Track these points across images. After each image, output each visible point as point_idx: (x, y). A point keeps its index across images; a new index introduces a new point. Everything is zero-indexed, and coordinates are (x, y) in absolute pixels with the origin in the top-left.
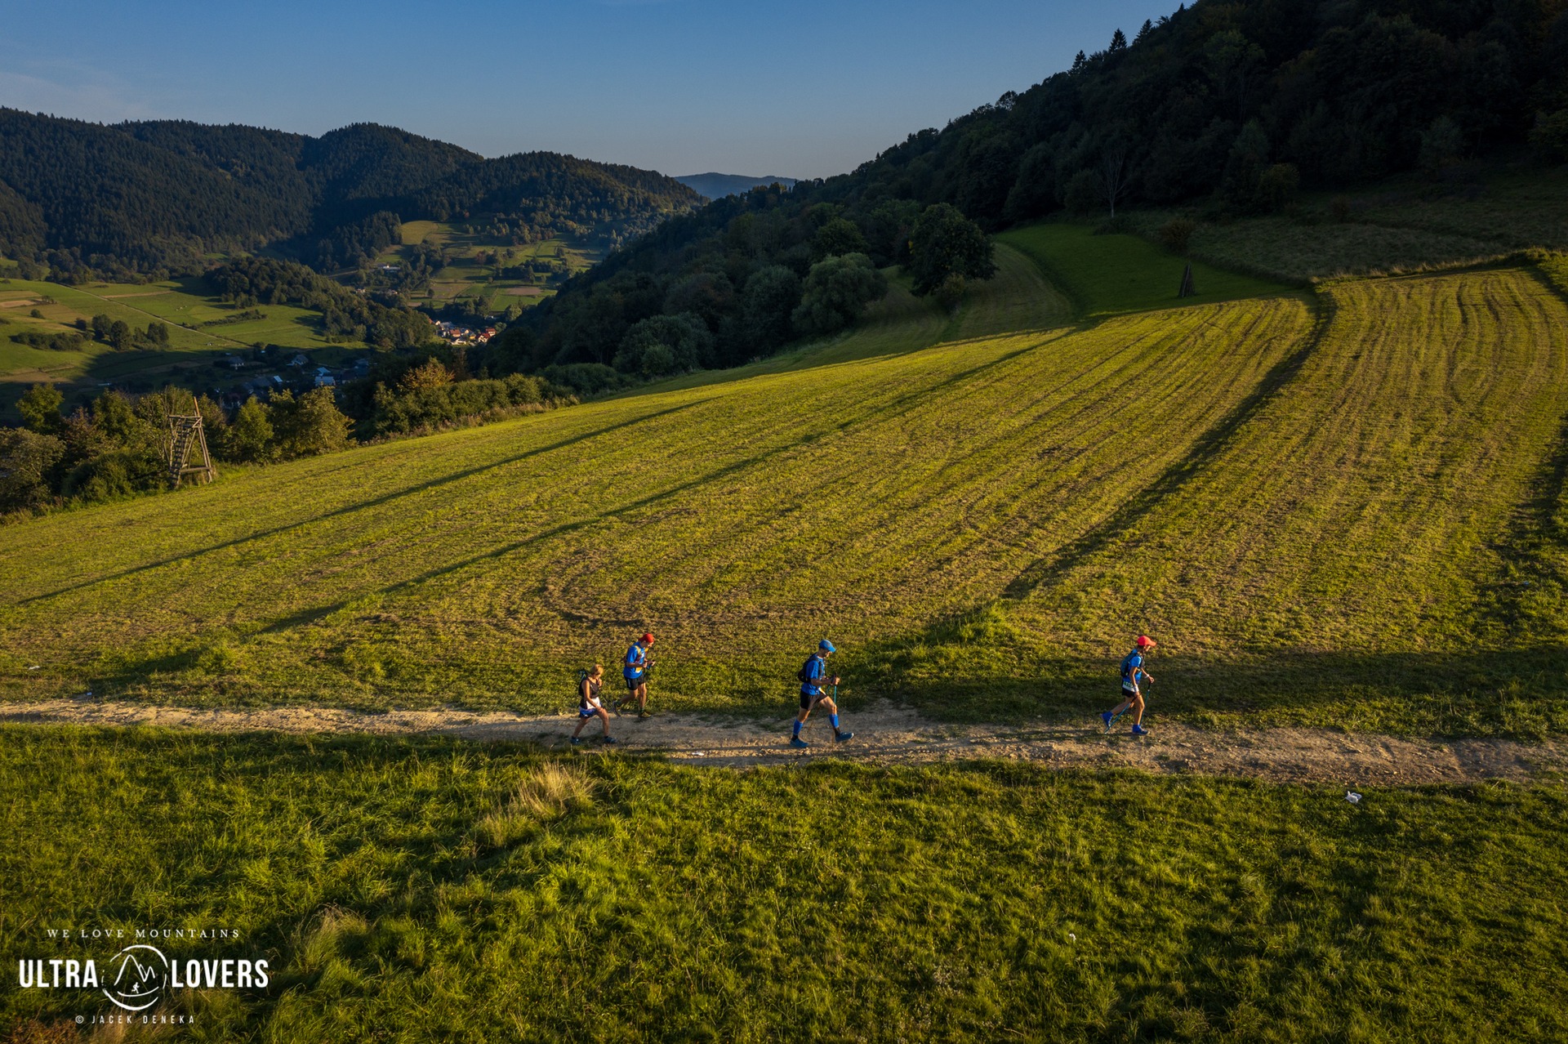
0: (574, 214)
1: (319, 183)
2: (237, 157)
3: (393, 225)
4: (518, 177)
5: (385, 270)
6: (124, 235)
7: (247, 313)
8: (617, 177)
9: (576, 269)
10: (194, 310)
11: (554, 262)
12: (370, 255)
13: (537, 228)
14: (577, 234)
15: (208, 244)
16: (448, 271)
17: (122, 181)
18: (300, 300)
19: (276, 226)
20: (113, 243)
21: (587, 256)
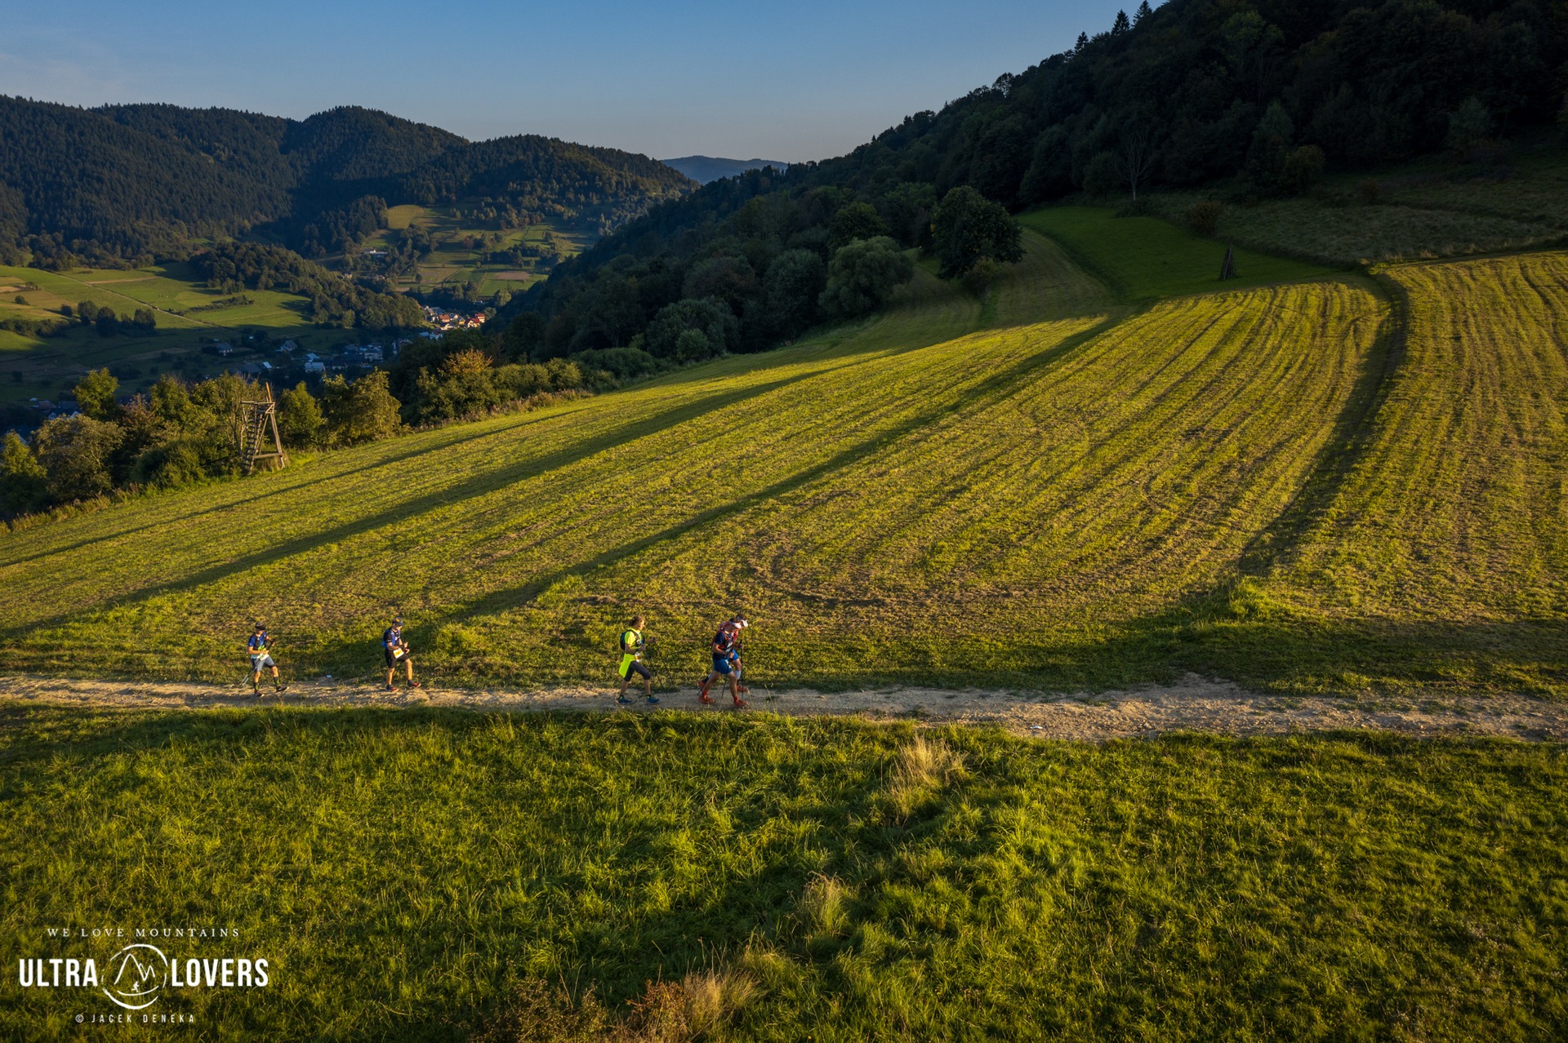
0: (561, 197)
1: (303, 167)
2: (220, 141)
3: (379, 209)
4: (505, 161)
5: (372, 255)
6: (106, 220)
7: (234, 299)
8: (604, 160)
9: (568, 254)
10: (180, 295)
11: (543, 247)
12: (356, 240)
13: (525, 212)
14: (565, 217)
15: (192, 228)
16: (435, 255)
17: (104, 165)
18: (287, 286)
19: (261, 211)
20: (96, 228)
21: (574, 240)
